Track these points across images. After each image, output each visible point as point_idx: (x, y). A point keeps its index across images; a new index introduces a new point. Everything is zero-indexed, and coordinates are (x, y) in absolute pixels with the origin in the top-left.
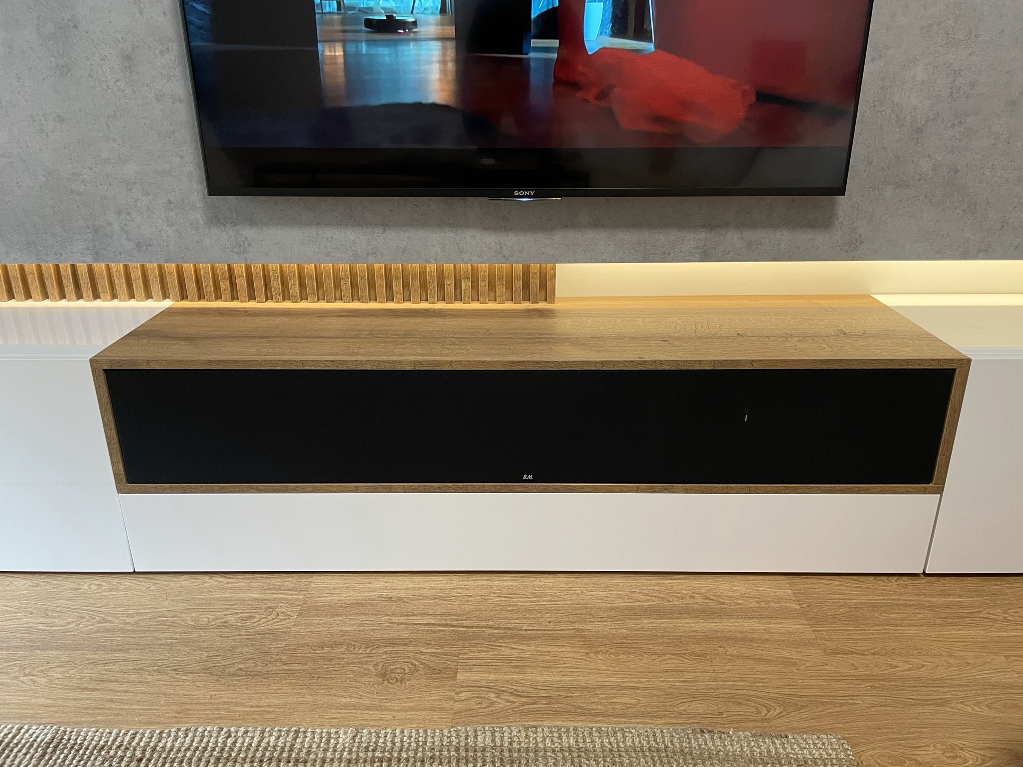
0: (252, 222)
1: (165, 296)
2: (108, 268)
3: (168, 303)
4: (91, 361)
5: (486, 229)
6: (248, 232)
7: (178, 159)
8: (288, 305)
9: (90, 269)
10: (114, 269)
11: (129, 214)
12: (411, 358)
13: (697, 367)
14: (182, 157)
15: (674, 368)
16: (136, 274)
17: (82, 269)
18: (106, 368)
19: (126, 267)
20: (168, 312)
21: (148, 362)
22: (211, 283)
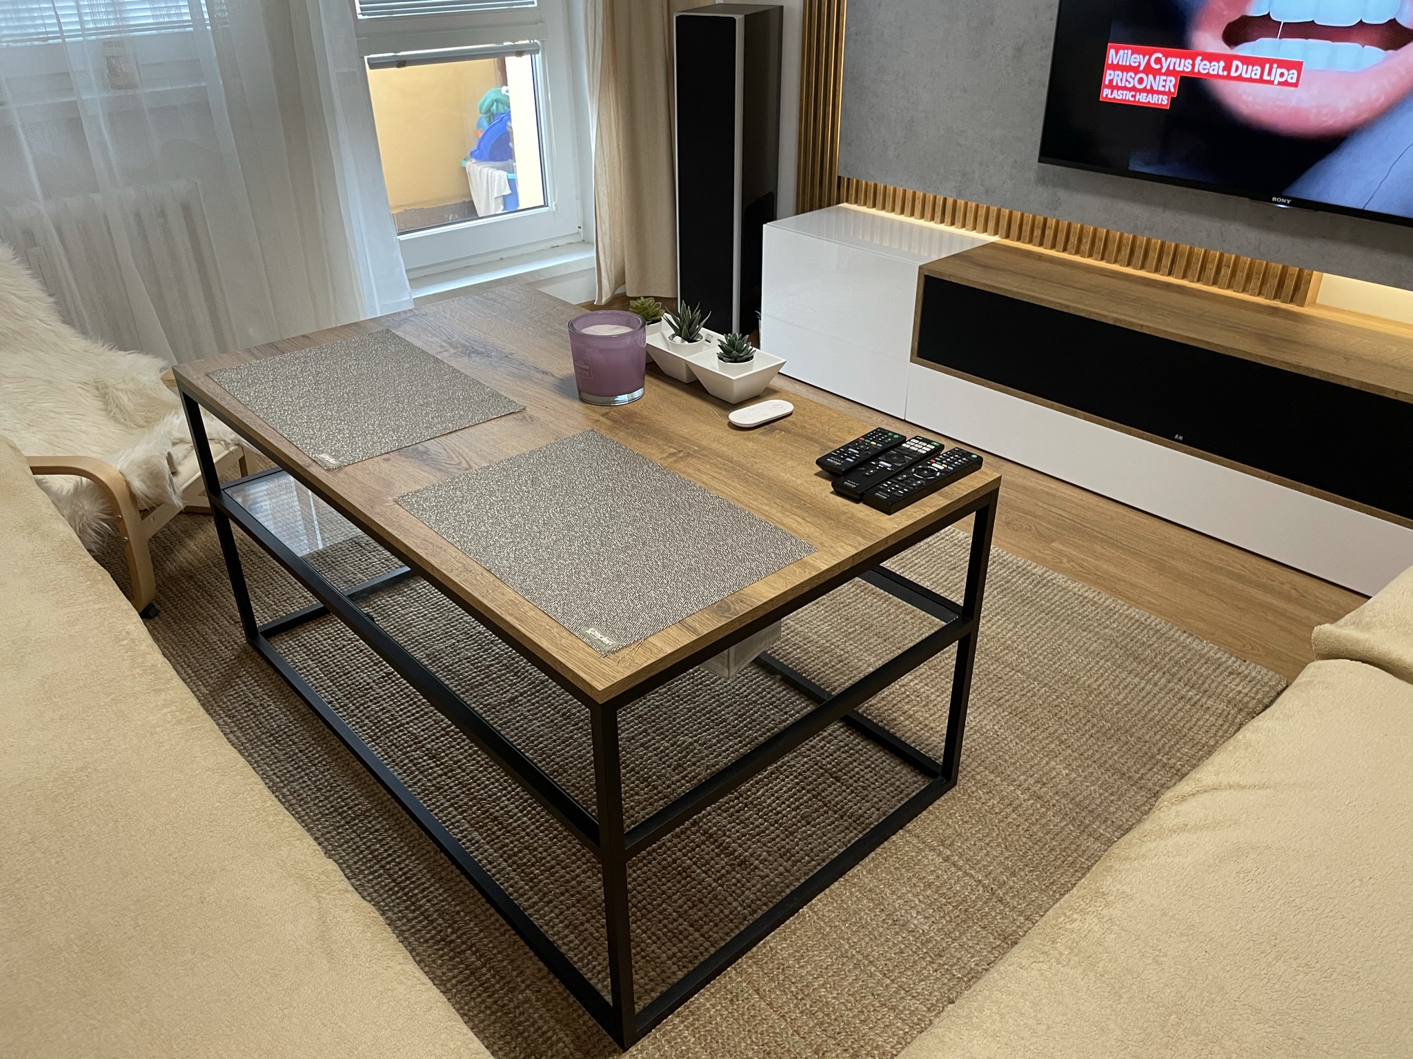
0: (1067, 186)
1: (996, 233)
2: (966, 204)
3: (995, 239)
4: (920, 267)
5: (1251, 225)
6: (1062, 194)
7: (1030, 130)
8: (1077, 258)
9: (955, 202)
10: (969, 206)
11: (987, 166)
13: (1345, 384)
14: (1033, 129)
15: (1324, 379)
16: (982, 212)
17: (950, 201)
18: (926, 274)
19: (977, 206)
20: (992, 246)
21: (950, 276)
22: (1029, 229)
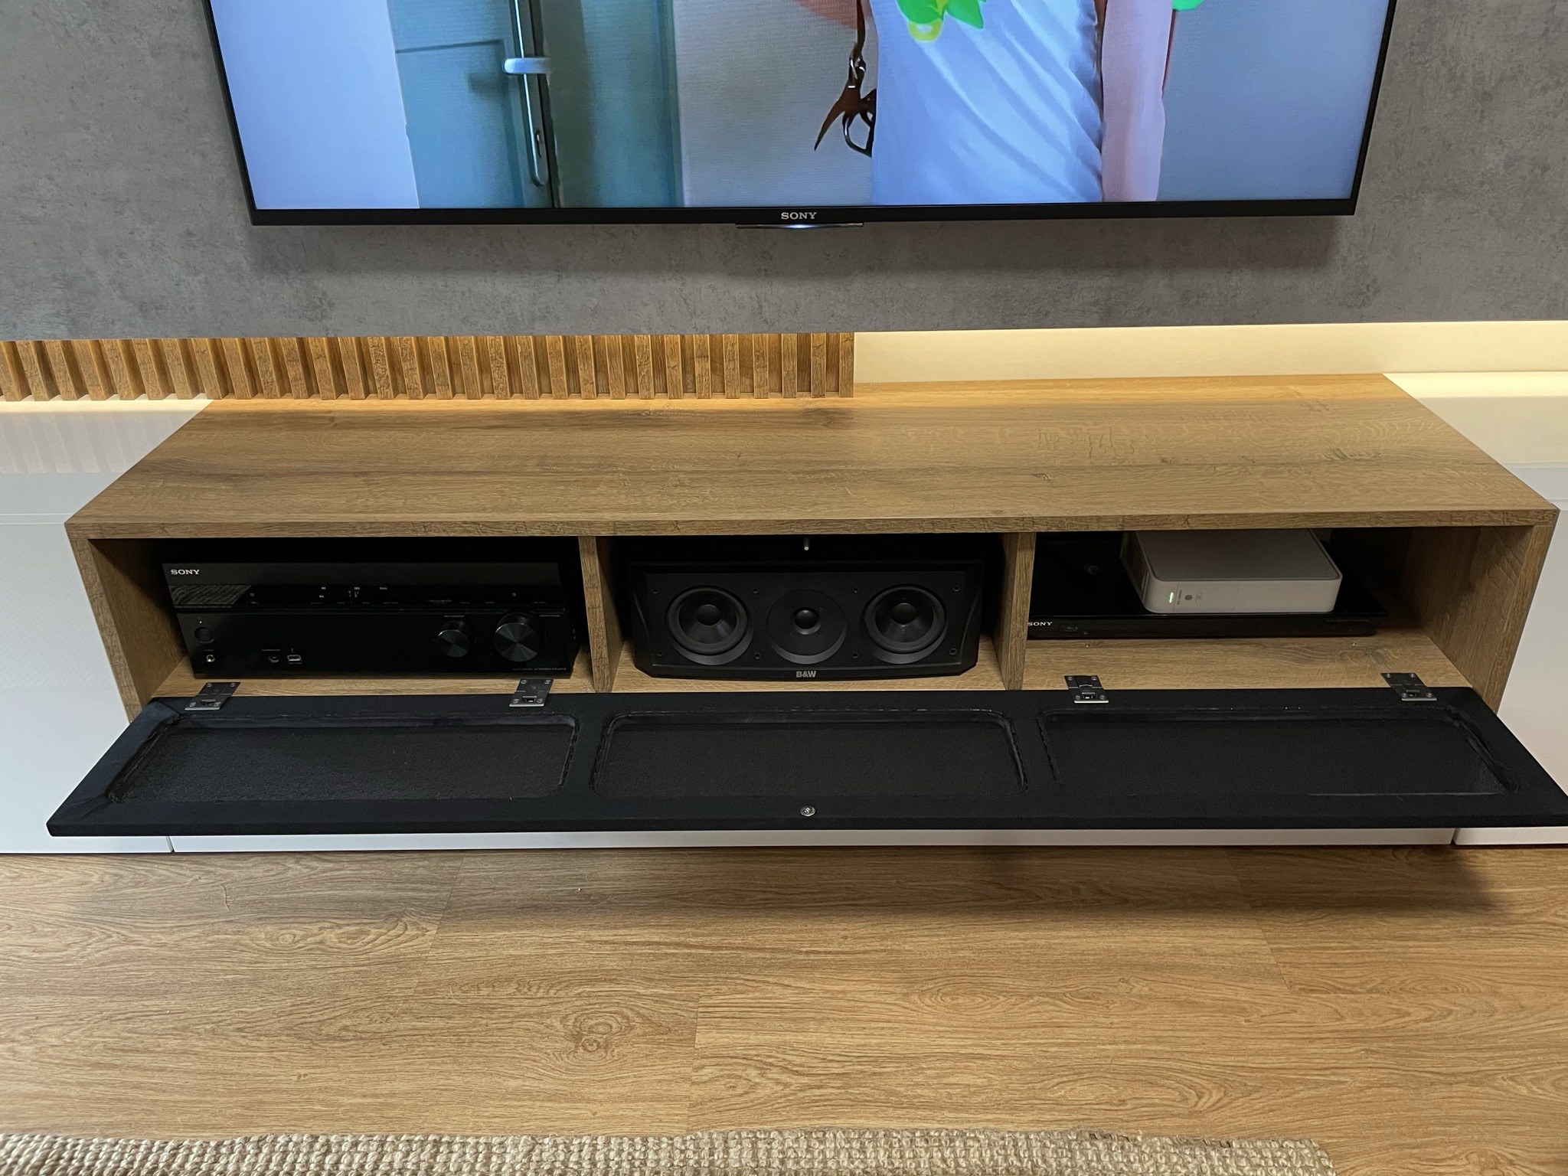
0: (332, 266)
1: (196, 389)
2: (98, 345)
4: (68, 526)
5: (733, 274)
6: (328, 284)
8: (403, 404)
9: (68, 347)
10: (106, 347)
11: (121, 255)
12: (608, 516)
16: (144, 354)
17: (54, 349)
18: (92, 537)
19: (127, 344)
20: (202, 422)
21: (163, 526)
22: (272, 368)
